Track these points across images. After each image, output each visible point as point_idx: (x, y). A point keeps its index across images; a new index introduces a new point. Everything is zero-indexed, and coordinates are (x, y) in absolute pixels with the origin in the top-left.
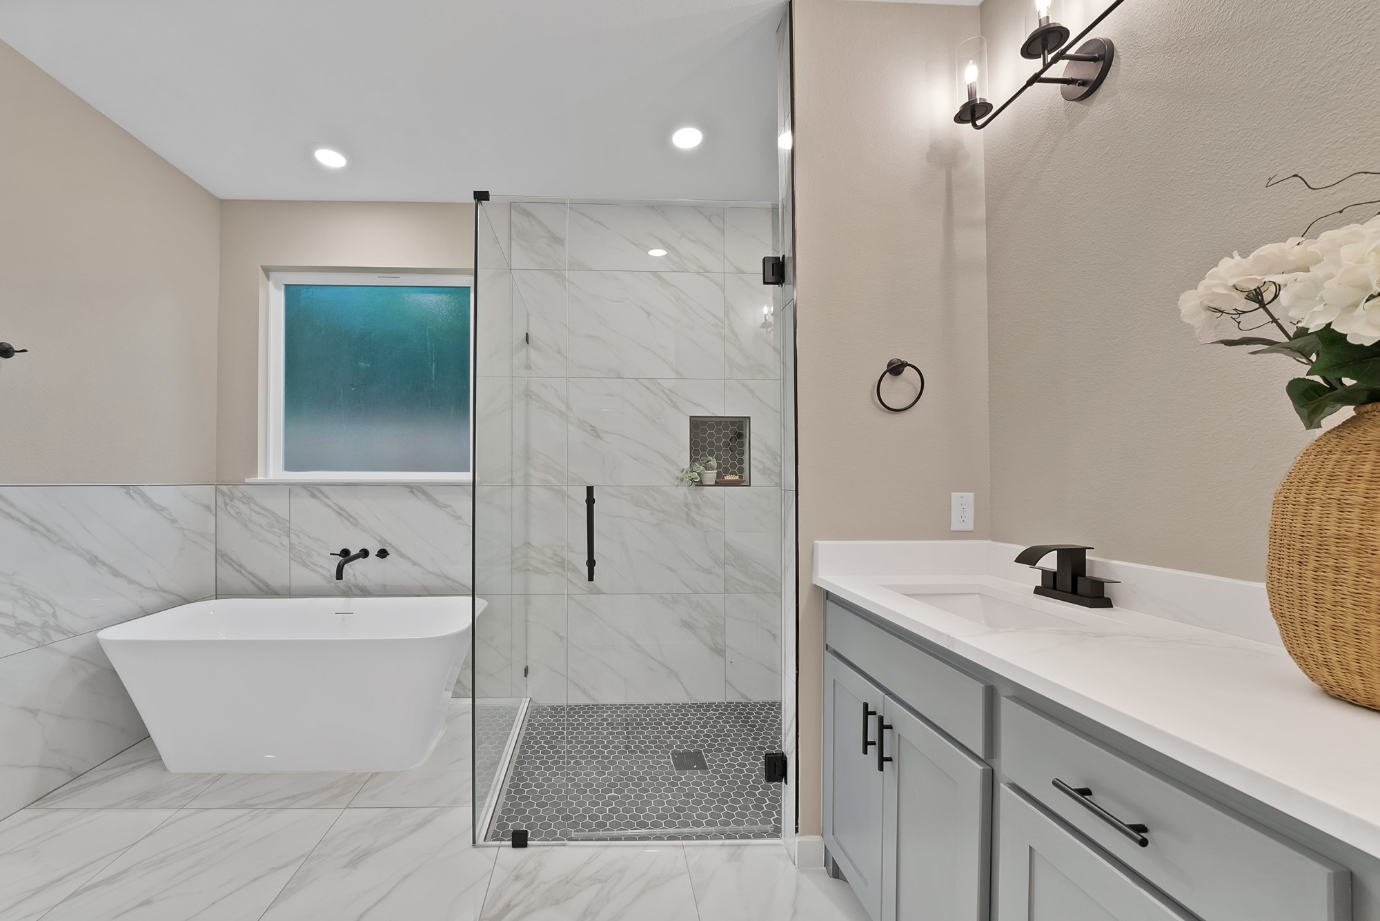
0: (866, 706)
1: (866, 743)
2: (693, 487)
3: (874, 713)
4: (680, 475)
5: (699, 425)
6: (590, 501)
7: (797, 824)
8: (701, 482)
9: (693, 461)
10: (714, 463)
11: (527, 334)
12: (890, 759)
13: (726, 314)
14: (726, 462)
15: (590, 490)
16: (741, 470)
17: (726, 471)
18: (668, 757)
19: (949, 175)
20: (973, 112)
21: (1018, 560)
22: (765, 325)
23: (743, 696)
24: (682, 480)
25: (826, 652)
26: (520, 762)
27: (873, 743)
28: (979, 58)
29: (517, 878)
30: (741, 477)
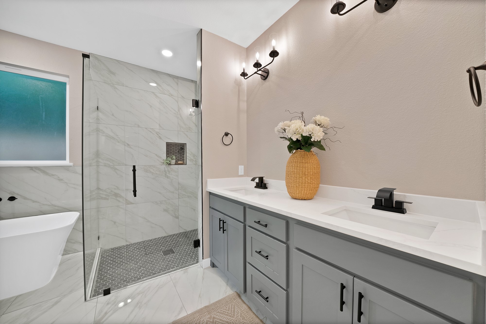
0: (220, 219)
1: (220, 228)
2: (167, 165)
3: (222, 220)
4: (163, 161)
5: (169, 145)
6: (134, 170)
7: (203, 257)
8: (170, 163)
9: (167, 157)
10: (174, 157)
11: (98, 107)
12: (225, 230)
13: (179, 110)
14: (178, 157)
15: (134, 167)
16: (183, 160)
17: (179, 160)
18: (161, 253)
19: (239, 88)
20: (244, 74)
21: (251, 181)
22: (191, 115)
23: (185, 230)
24: (163, 163)
25: (210, 208)
26: (100, 270)
27: (222, 228)
28: (246, 62)
29: (108, 304)
30: (183, 162)
